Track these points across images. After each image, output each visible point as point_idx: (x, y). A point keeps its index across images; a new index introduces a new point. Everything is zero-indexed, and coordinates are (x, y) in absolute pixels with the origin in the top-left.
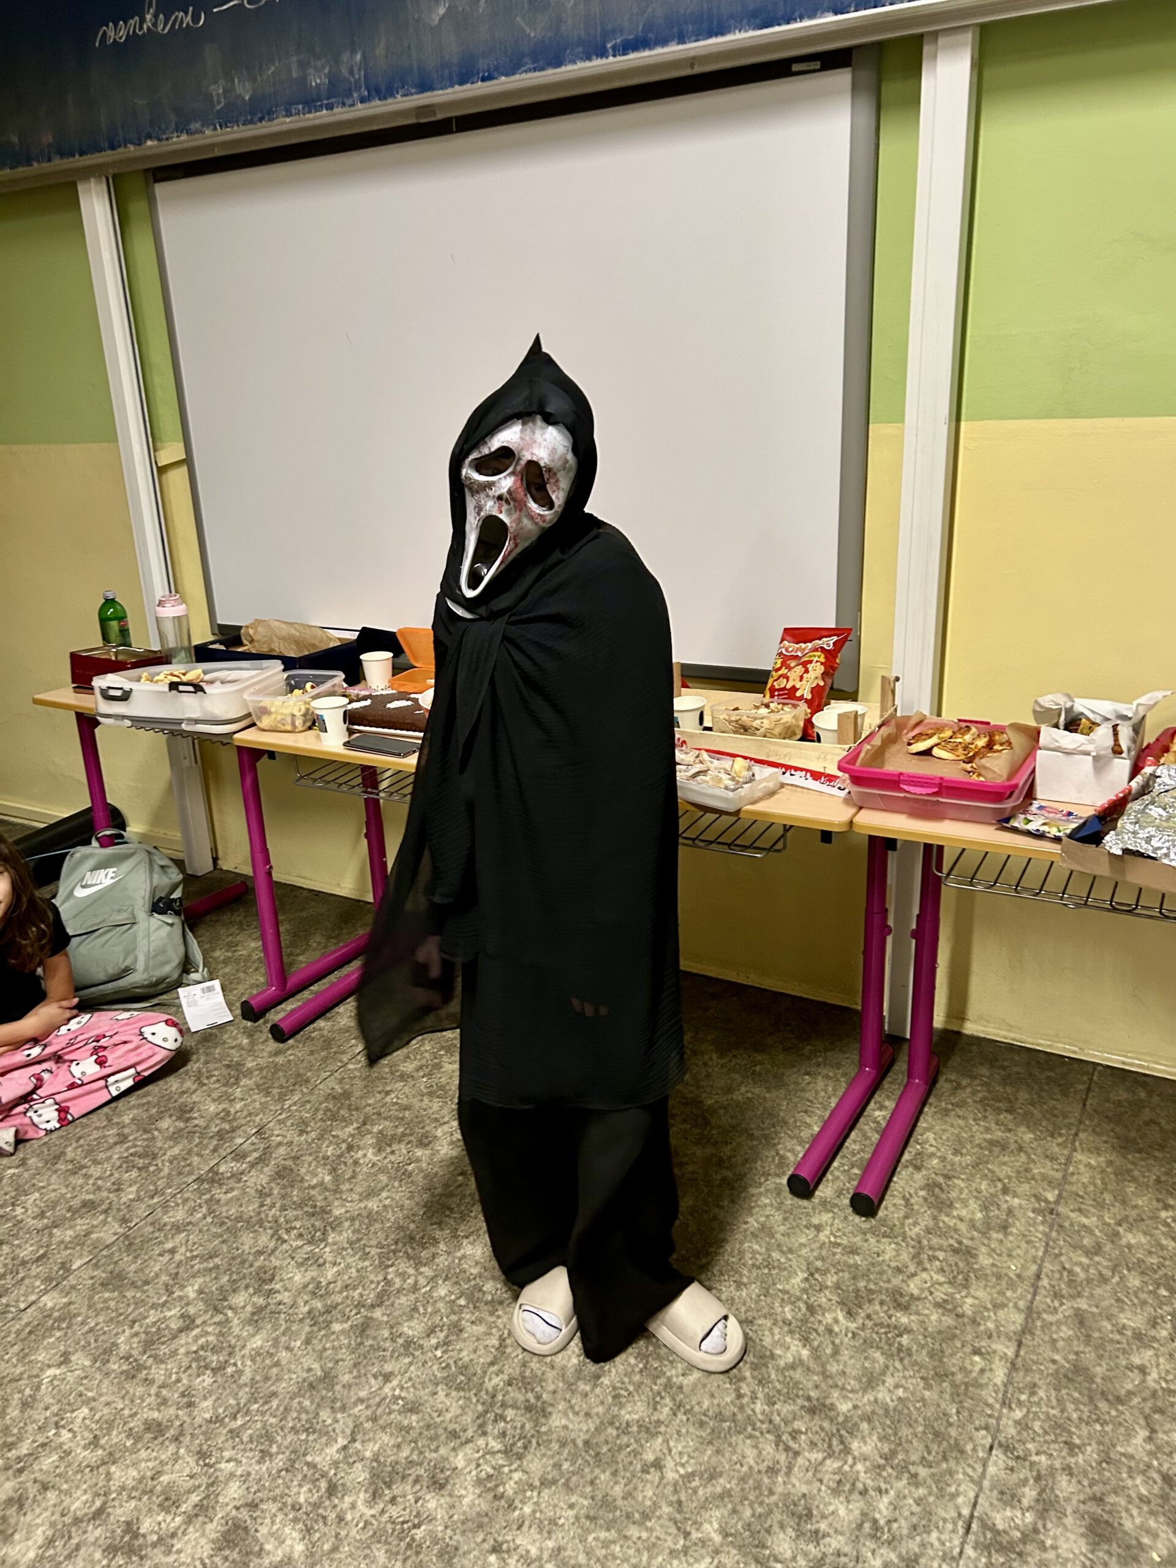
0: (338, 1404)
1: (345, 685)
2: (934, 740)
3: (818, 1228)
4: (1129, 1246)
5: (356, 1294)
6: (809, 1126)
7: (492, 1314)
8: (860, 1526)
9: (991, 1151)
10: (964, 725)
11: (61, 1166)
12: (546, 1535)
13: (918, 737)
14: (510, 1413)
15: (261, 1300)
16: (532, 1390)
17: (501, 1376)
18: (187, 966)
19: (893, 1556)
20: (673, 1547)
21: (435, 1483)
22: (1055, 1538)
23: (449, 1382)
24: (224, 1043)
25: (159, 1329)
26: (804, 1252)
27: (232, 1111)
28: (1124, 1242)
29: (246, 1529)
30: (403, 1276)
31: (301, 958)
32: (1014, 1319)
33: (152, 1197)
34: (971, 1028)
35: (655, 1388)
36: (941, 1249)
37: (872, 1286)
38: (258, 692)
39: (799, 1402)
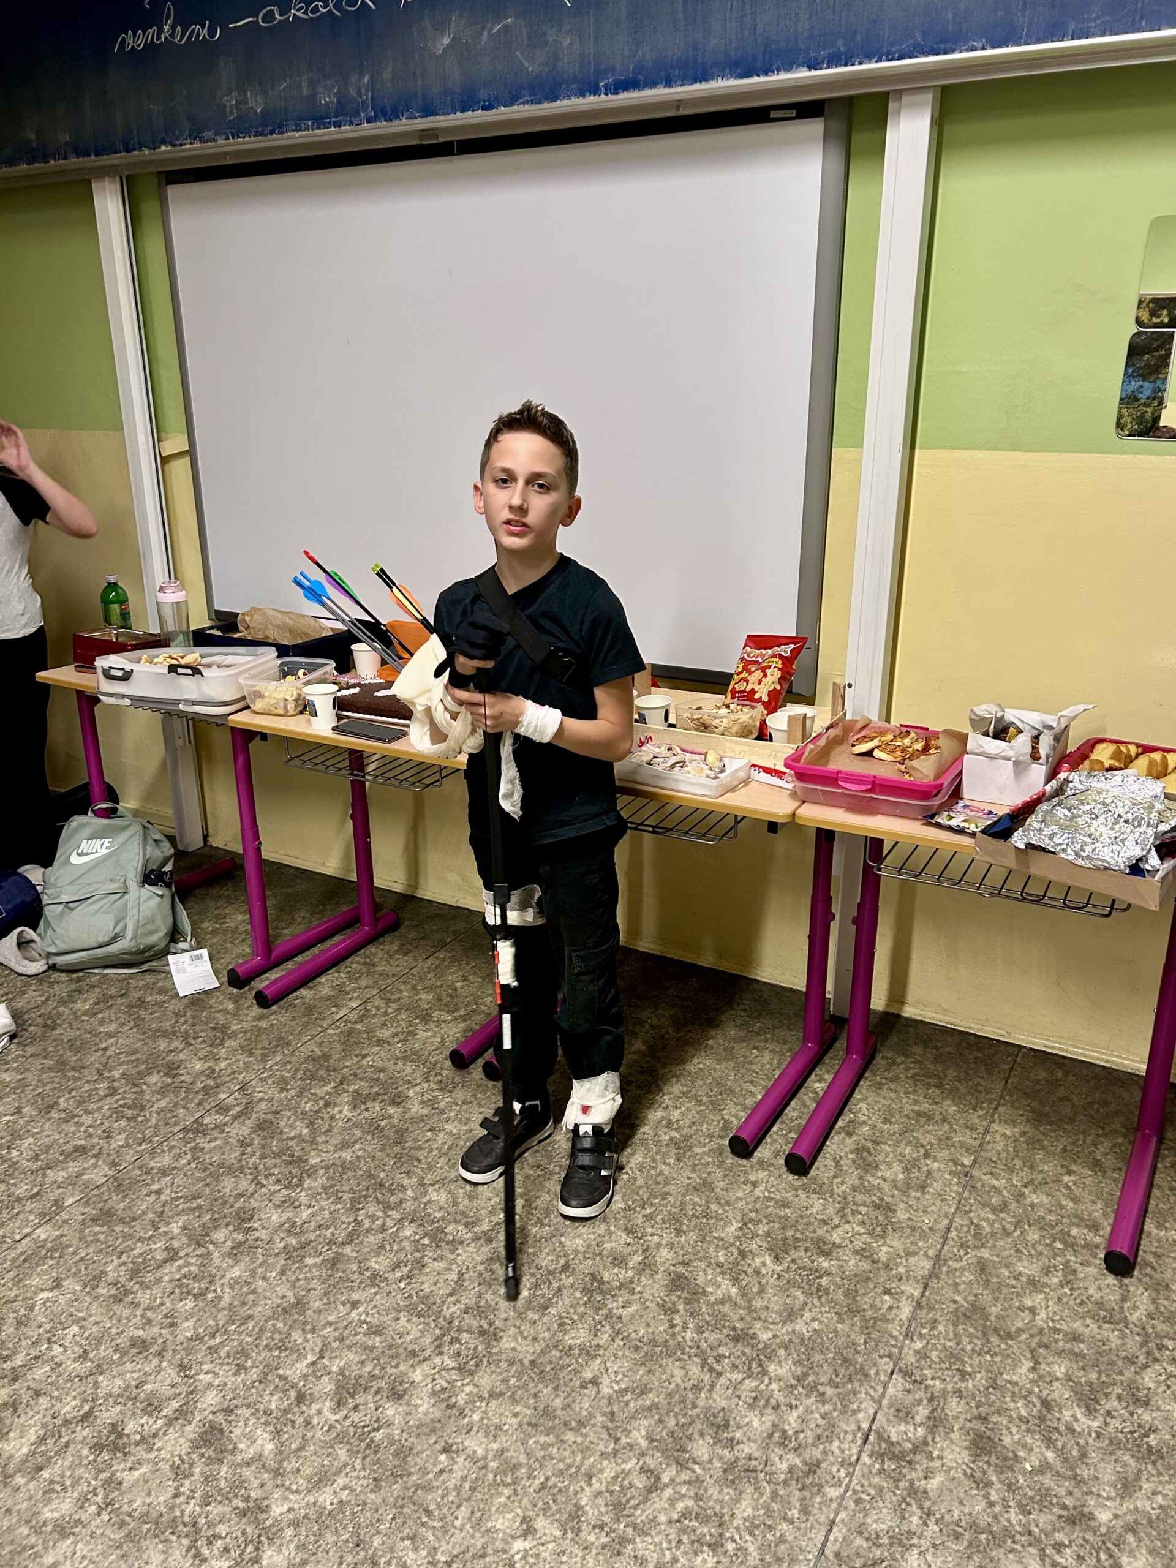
0: (309, 1327)
1: (336, 673)
2: (875, 743)
3: (755, 1184)
4: (1033, 1205)
5: (328, 1233)
6: (753, 1095)
7: (452, 1252)
8: (770, 1436)
9: (917, 1121)
10: (905, 730)
11: (54, 1115)
12: (491, 1438)
13: (861, 741)
14: (465, 1337)
15: (240, 1236)
16: (486, 1318)
17: (458, 1305)
18: (175, 935)
19: (798, 1461)
20: (603, 1449)
21: (394, 1394)
22: (942, 1449)
23: (411, 1309)
24: (211, 1007)
25: (145, 1259)
26: (740, 1204)
27: (217, 1069)
28: (1028, 1201)
29: (221, 1431)
30: (373, 1218)
31: (286, 931)
32: (922, 1265)
33: (140, 1145)
34: (909, 1011)
35: (597, 1318)
36: (864, 1204)
37: (799, 1235)
38: (254, 677)
39: (725, 1331)
